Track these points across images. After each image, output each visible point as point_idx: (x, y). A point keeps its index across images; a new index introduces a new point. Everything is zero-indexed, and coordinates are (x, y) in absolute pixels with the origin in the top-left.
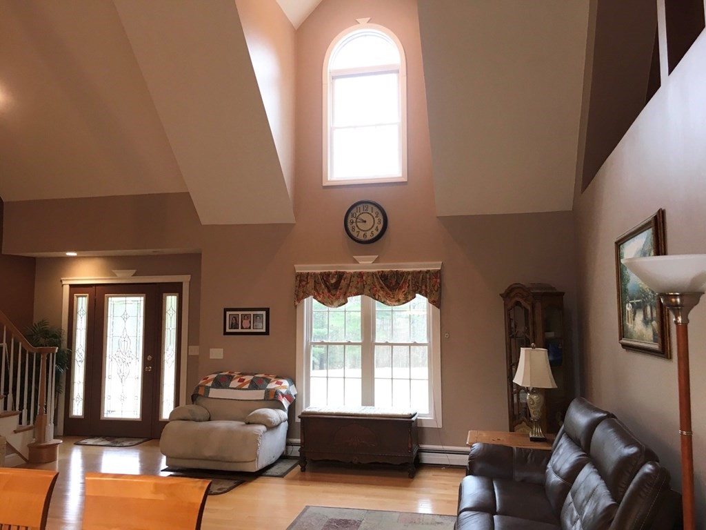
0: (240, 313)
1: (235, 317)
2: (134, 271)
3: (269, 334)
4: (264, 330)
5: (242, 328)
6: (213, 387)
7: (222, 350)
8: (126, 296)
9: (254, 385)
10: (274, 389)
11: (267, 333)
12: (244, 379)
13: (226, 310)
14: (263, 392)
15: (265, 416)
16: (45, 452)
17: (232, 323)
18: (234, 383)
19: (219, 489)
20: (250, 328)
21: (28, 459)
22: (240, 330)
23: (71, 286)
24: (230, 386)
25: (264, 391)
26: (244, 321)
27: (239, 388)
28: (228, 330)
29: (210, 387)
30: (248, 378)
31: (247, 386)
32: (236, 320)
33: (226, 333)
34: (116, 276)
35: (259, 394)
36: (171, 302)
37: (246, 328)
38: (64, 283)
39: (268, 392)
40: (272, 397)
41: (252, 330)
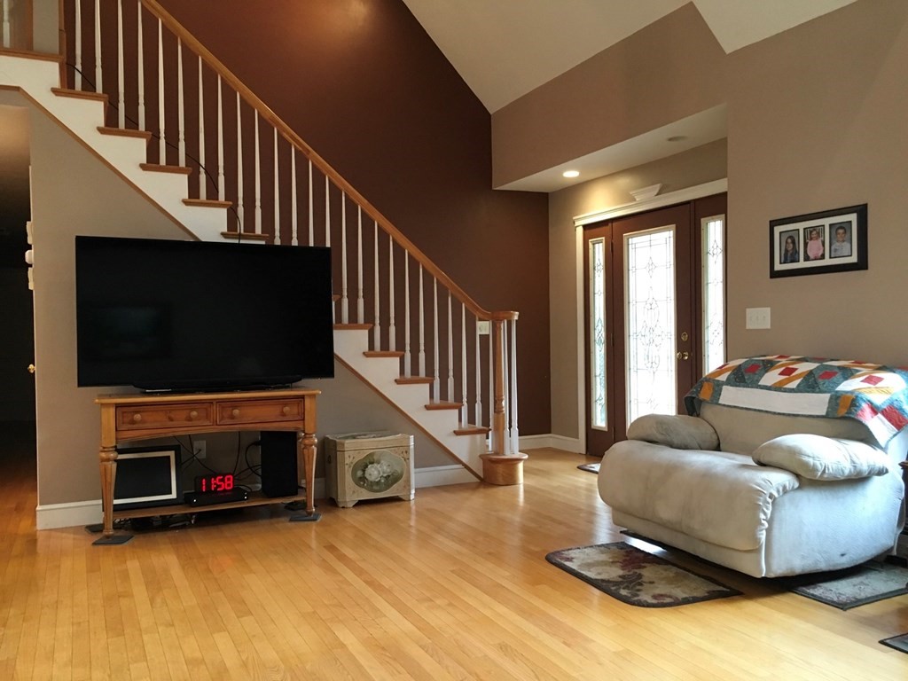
0: (801, 226)
1: (791, 237)
2: (657, 187)
3: (866, 268)
4: (854, 259)
5: (807, 258)
6: (728, 382)
7: (769, 309)
8: (650, 233)
9: (810, 384)
10: (852, 392)
11: (862, 264)
12: (795, 370)
13: (773, 224)
14: (825, 397)
15: (793, 452)
16: (500, 469)
17: (786, 251)
18: (772, 377)
19: (655, 597)
20: (823, 257)
21: (481, 475)
22: (802, 264)
23: (585, 227)
24: (762, 383)
25: (827, 396)
26: (810, 243)
27: (778, 388)
28: (778, 267)
29: (723, 383)
30: (804, 368)
31: (793, 385)
32: (793, 242)
33: (775, 275)
34: (635, 200)
35: (817, 403)
36: (714, 231)
37: (816, 259)
38: (577, 224)
39: (837, 399)
40: (843, 412)
41: (827, 262)
